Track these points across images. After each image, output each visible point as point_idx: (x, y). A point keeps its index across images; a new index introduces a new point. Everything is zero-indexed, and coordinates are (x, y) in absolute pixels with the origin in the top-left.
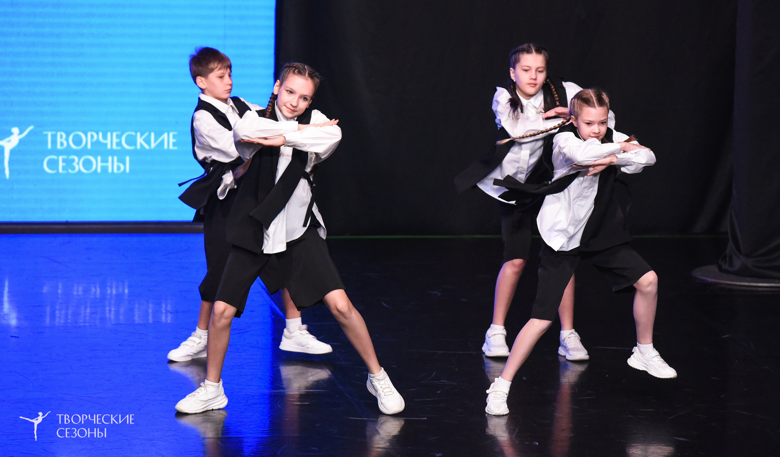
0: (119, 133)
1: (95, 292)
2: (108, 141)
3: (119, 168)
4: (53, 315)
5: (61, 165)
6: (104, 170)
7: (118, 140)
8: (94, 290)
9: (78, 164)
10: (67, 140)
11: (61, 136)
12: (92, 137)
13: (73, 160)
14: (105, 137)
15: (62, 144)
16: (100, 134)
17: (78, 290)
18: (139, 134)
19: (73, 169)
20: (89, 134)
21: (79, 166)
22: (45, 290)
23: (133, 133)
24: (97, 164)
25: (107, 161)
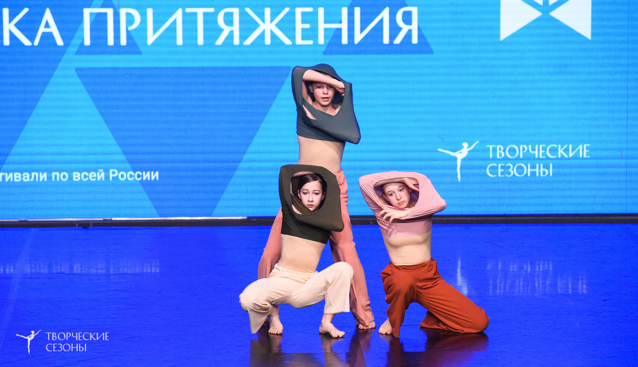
0: (544, 145)
1: (527, 269)
2: (536, 152)
3: (544, 173)
4: (495, 288)
5: (500, 170)
6: (533, 174)
7: (544, 151)
8: (526, 267)
9: (513, 169)
10: (504, 151)
11: (500, 149)
12: (524, 149)
13: (509, 167)
14: (533, 149)
15: (500, 155)
16: (530, 146)
17: (513, 268)
18: (560, 146)
19: (509, 173)
20: (521, 147)
21: (513, 171)
22: (489, 267)
23: (556, 146)
24: (528, 171)
25: (535, 167)
